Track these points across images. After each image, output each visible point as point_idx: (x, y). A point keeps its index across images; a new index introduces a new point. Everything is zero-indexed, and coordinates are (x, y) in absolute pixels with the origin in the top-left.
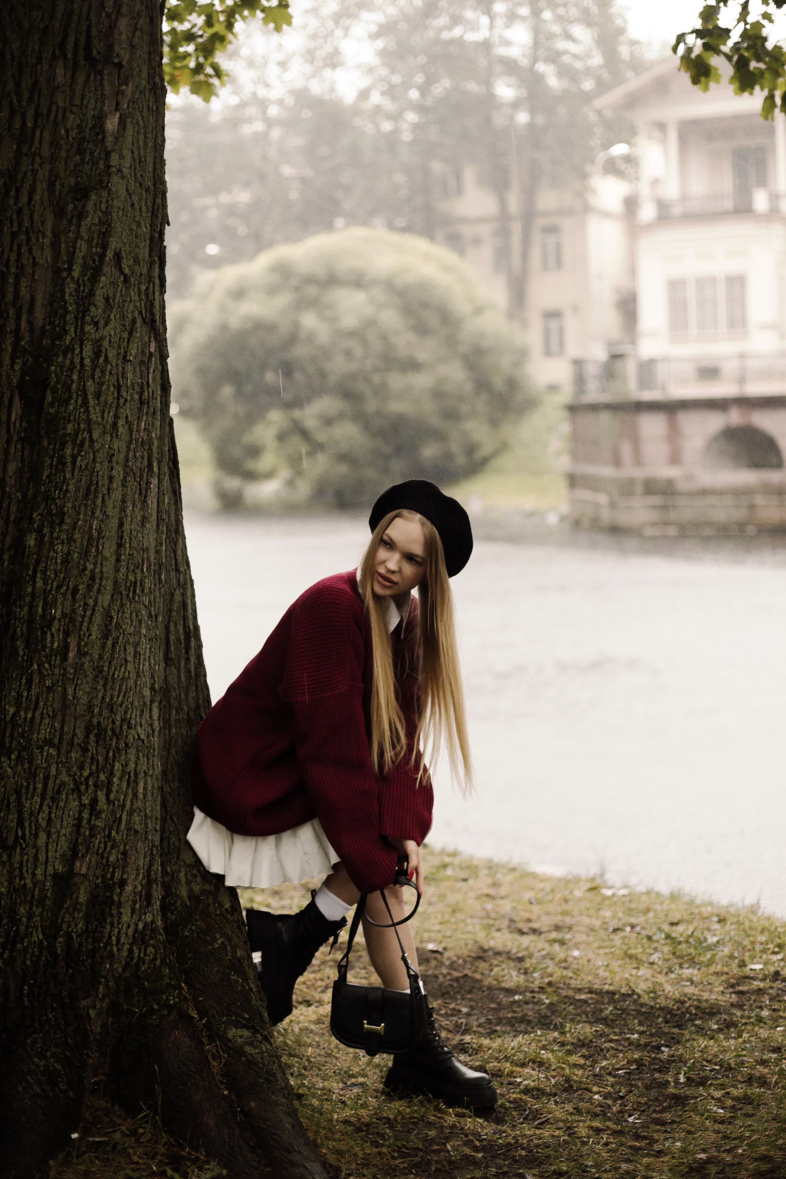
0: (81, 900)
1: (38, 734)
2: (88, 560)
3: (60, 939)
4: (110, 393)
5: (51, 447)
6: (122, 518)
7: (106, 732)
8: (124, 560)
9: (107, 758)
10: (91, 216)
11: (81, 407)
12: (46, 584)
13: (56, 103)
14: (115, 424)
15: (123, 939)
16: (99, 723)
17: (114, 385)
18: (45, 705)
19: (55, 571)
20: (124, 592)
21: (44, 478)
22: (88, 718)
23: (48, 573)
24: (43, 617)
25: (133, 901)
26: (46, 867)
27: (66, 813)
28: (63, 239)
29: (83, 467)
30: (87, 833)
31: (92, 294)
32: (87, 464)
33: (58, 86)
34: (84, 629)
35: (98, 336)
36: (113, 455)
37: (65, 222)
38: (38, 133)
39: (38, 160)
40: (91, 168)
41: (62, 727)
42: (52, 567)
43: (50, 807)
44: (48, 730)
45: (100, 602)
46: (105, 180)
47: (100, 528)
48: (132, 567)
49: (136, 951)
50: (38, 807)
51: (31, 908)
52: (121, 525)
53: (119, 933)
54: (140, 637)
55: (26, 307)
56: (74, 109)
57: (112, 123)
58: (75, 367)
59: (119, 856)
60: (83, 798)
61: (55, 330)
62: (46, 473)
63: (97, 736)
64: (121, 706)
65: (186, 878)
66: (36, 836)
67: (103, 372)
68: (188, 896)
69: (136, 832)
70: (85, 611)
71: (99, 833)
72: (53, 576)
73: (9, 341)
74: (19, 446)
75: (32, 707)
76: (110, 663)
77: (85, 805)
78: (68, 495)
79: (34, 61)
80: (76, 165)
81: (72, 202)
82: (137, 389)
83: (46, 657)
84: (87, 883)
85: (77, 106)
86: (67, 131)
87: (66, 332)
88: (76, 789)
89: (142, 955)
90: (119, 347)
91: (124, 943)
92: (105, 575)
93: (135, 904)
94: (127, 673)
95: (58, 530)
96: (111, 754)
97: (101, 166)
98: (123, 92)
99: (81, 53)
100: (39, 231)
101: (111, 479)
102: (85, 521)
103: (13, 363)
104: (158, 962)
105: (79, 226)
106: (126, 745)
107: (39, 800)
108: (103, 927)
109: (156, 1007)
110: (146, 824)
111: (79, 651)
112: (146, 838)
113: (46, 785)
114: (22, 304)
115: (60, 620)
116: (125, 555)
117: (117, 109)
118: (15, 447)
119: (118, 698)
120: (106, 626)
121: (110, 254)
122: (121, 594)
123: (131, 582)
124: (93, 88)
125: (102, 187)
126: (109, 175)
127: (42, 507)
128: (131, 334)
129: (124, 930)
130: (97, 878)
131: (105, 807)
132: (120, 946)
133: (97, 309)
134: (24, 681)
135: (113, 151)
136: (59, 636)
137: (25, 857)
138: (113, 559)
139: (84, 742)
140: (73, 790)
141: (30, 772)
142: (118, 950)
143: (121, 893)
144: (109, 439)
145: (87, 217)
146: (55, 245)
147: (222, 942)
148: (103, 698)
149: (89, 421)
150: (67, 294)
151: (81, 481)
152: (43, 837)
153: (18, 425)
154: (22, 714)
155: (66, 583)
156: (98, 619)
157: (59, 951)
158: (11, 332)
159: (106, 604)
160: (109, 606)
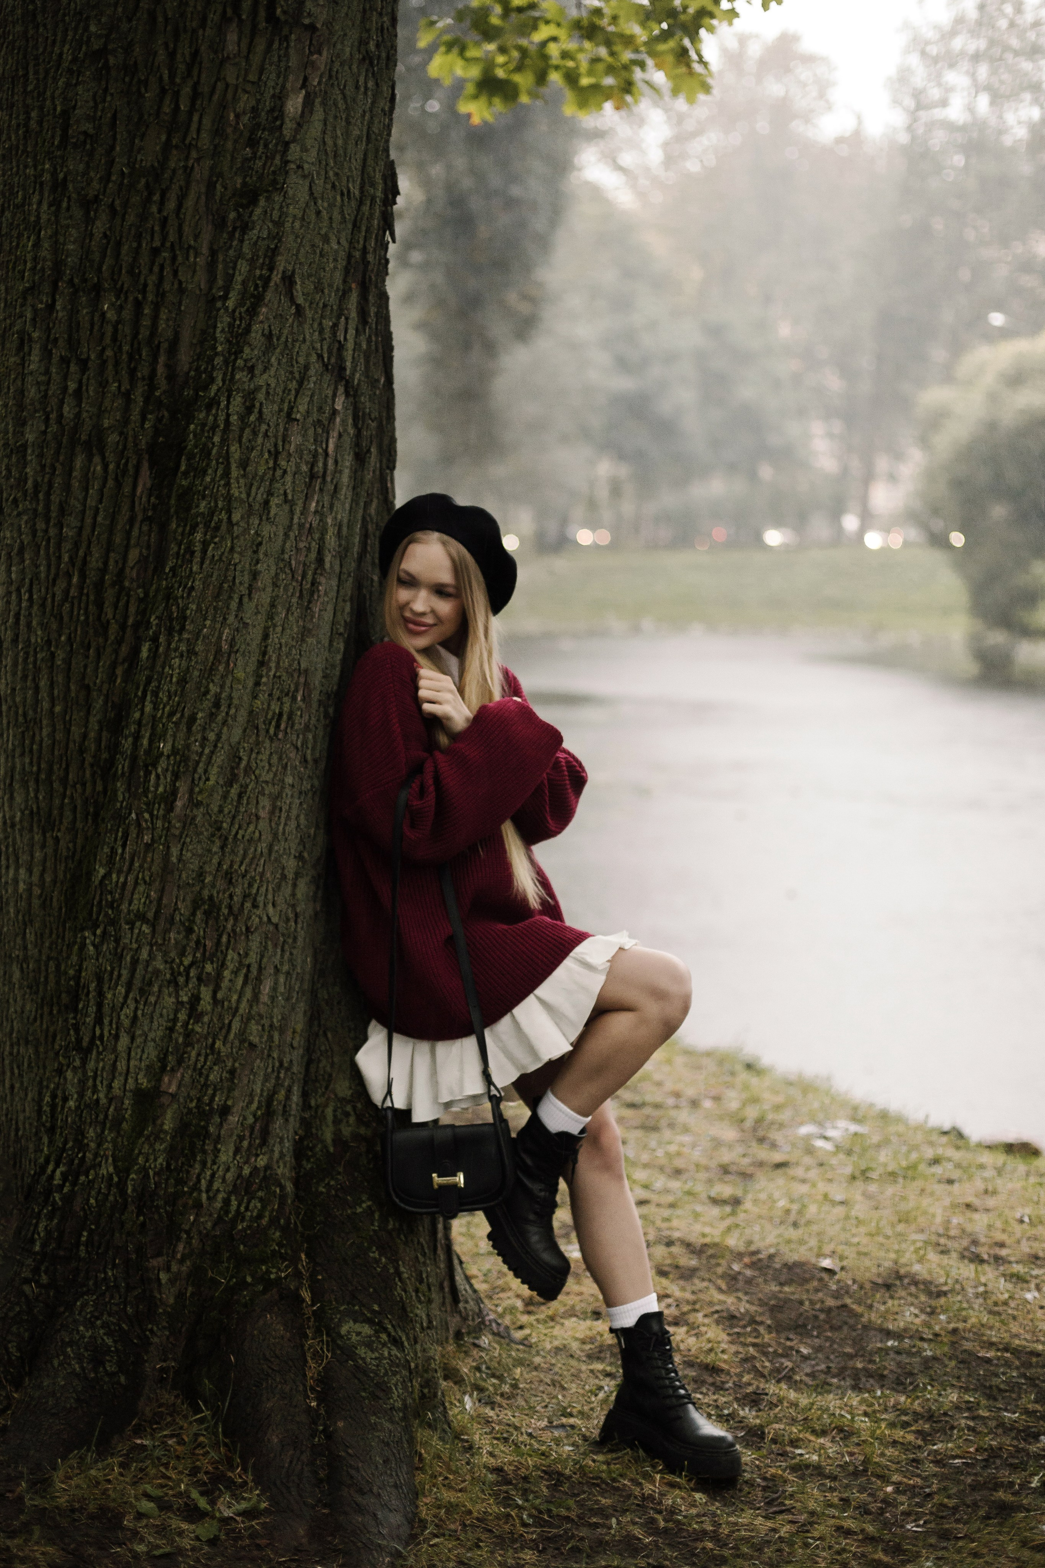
0: (166, 1127)
1: (130, 905)
2: (213, 681)
3: (133, 1176)
4: (263, 462)
5: (180, 530)
6: (269, 628)
7: (219, 909)
8: (265, 684)
9: (218, 943)
10: (258, 227)
11: (221, 478)
12: (156, 708)
13: (224, 79)
14: (266, 503)
15: (216, 1186)
16: (211, 897)
17: (269, 452)
18: (141, 866)
19: (169, 691)
20: (262, 726)
21: (167, 570)
22: (198, 888)
23: (161, 695)
24: (148, 752)
25: (239, 1136)
26: (126, 1080)
27: (158, 1011)
28: (221, 258)
29: (216, 558)
30: (181, 1040)
31: (248, 330)
32: (223, 553)
33: (228, 57)
34: (200, 770)
35: (252, 386)
36: (260, 544)
37: (225, 235)
38: (196, 118)
39: (194, 154)
40: (265, 165)
41: (160, 899)
42: (166, 688)
43: (137, 1001)
44: (143, 900)
45: (224, 737)
46: (280, 179)
47: (233, 639)
48: (276, 693)
49: (234, 1203)
50: (121, 1000)
51: (103, 1132)
52: (266, 637)
53: (213, 1176)
54: (283, 788)
55: (165, 345)
56: (249, 87)
57: (294, 105)
58: (218, 426)
59: (224, 1075)
60: (181, 993)
61: (200, 377)
62: (170, 564)
63: (207, 913)
64: (244, 876)
65: (335, 1116)
66: (117, 1037)
67: (255, 433)
68: (333, 1140)
69: (252, 1046)
70: (203, 746)
71: (198, 1041)
72: (165, 699)
73: (141, 390)
74: (145, 528)
75: (125, 869)
76: (234, 817)
77: (182, 1003)
78: (194, 594)
79: (194, 24)
80: (246, 160)
81: (236, 210)
82: (307, 457)
83: (148, 804)
84: (175, 1106)
85: (253, 83)
86: (237, 116)
87: (212, 380)
88: (174, 982)
89: (242, 1209)
90: (283, 401)
91: (218, 1191)
92: (236, 702)
93: (241, 1141)
94: (257, 834)
95: (176, 638)
96: (224, 939)
97: (277, 161)
98: (313, 63)
99: (262, 14)
100: (190, 247)
101: (255, 575)
102: (212, 628)
103: (144, 419)
104: (265, 1221)
105: (242, 241)
106: (247, 929)
107: (123, 991)
108: (191, 1166)
109: (249, 1279)
110: (271, 1037)
111: (191, 798)
112: (269, 1056)
113: (133, 972)
114: (160, 343)
115: (168, 757)
116: (268, 676)
117: (304, 86)
118: (140, 529)
119: (240, 866)
120: (232, 768)
121: (276, 278)
122: (257, 728)
123: (274, 713)
124: (275, 59)
125: (277, 189)
126: (287, 172)
127: (161, 608)
128: (301, 384)
129: (221, 1173)
130: (192, 1101)
131: (209, 1008)
132: (211, 1194)
133: (252, 350)
134: (120, 834)
135: (294, 140)
136: (166, 778)
137: (101, 1064)
138: (250, 683)
139: (189, 920)
140: (169, 982)
141: (116, 954)
142: (209, 1198)
143: (221, 1124)
144: (257, 522)
145: (253, 229)
146: (211, 266)
147: (369, 1207)
148: (219, 864)
149: (229, 498)
150: (218, 330)
151: (211, 576)
152: (124, 1041)
153: (144, 499)
154: (114, 876)
155: (180, 709)
156: (220, 758)
157: (129, 1191)
158: (143, 379)
159: (235, 739)
160: (239, 743)
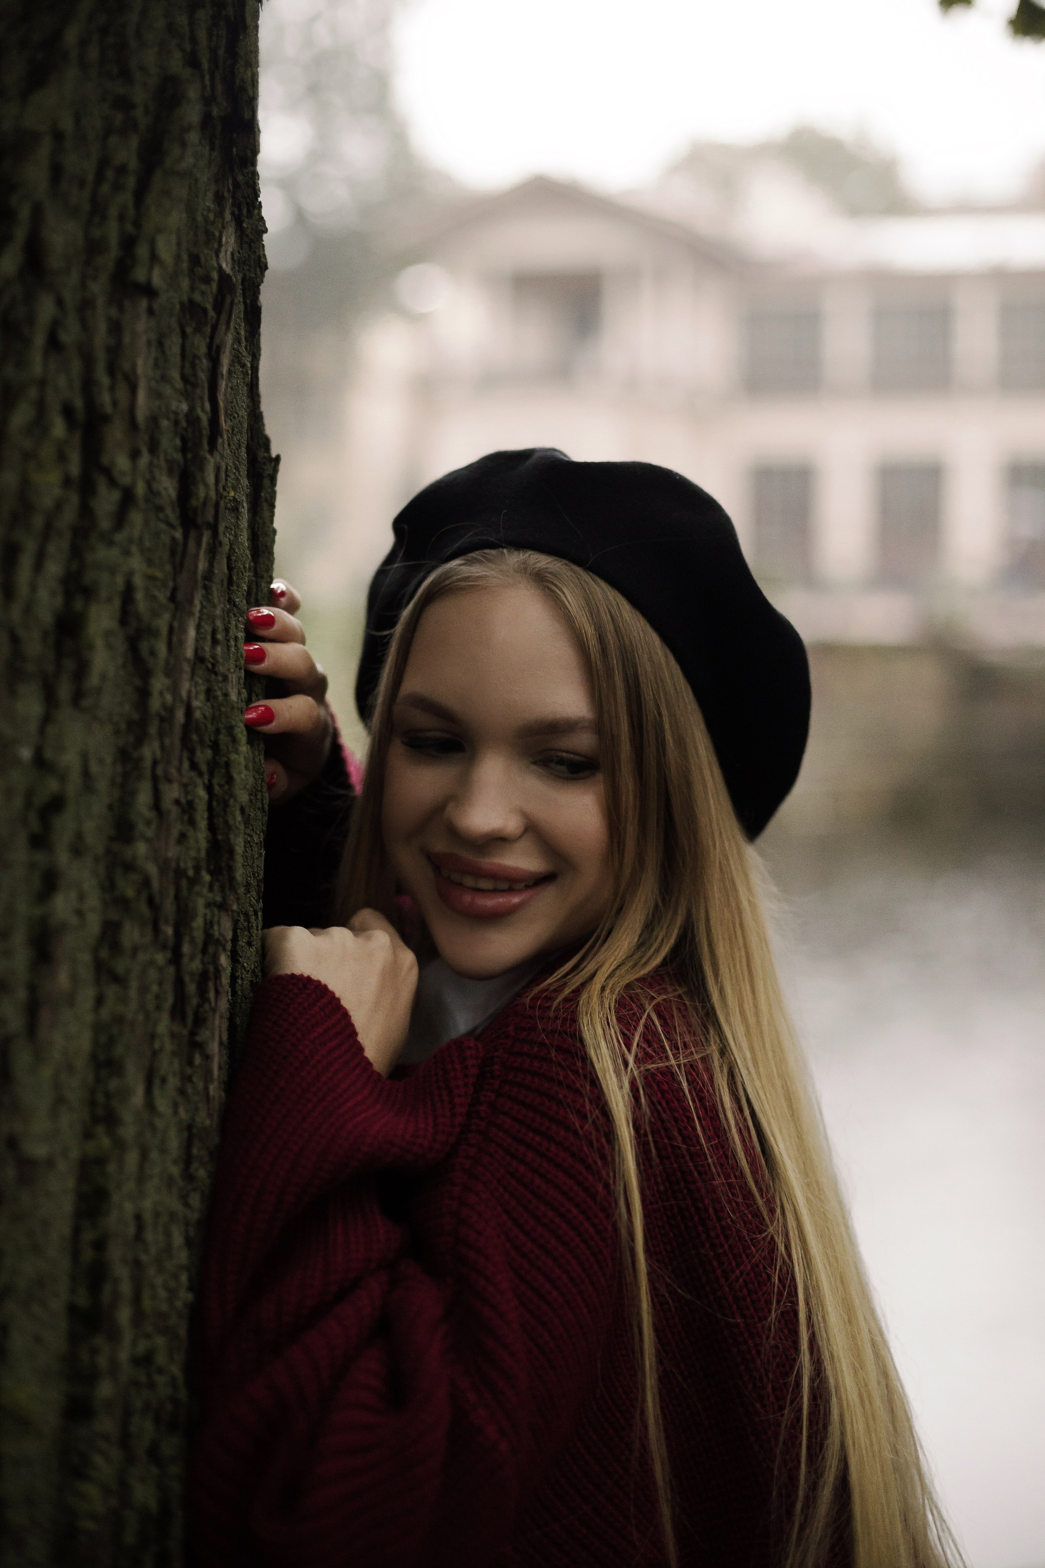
4: (47, 452)
6: (101, 1161)
14: (68, 629)
17: (68, 412)
36: (56, 804)
82: (169, 443)
90: (99, 206)
101: (43, 944)
144: (39, 711)
